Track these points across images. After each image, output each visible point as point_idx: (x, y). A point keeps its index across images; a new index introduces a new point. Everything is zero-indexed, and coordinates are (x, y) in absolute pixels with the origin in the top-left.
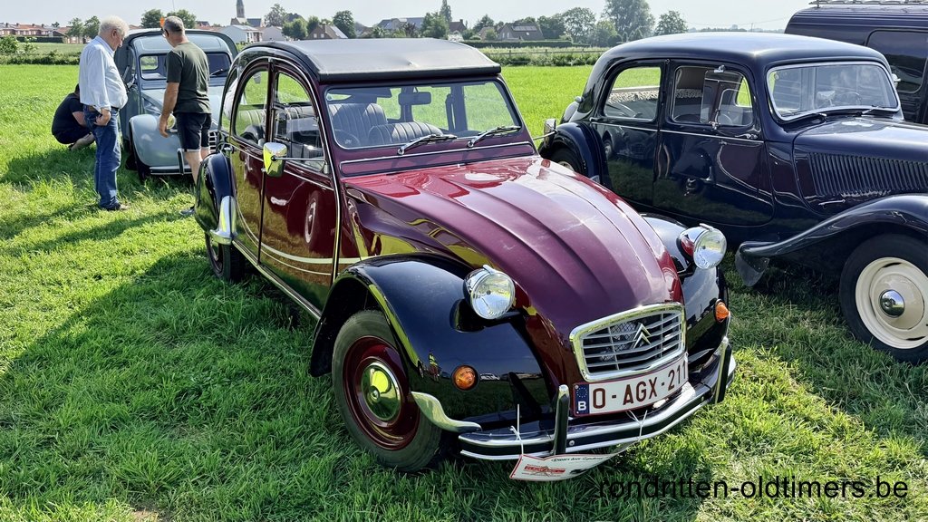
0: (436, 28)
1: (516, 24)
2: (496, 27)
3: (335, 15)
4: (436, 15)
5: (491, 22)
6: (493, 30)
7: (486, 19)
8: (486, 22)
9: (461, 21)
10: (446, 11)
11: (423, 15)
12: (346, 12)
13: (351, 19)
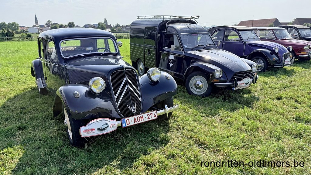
0: (102, 27)
1: (127, 26)
2: (121, 27)
3: (68, 23)
4: (102, 23)
5: (119, 26)
6: (120, 28)
7: (118, 24)
8: (118, 25)
9: (111, 25)
10: (106, 22)
11: (98, 23)
12: (72, 22)
13: (74, 24)
